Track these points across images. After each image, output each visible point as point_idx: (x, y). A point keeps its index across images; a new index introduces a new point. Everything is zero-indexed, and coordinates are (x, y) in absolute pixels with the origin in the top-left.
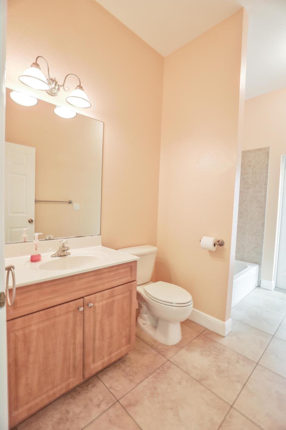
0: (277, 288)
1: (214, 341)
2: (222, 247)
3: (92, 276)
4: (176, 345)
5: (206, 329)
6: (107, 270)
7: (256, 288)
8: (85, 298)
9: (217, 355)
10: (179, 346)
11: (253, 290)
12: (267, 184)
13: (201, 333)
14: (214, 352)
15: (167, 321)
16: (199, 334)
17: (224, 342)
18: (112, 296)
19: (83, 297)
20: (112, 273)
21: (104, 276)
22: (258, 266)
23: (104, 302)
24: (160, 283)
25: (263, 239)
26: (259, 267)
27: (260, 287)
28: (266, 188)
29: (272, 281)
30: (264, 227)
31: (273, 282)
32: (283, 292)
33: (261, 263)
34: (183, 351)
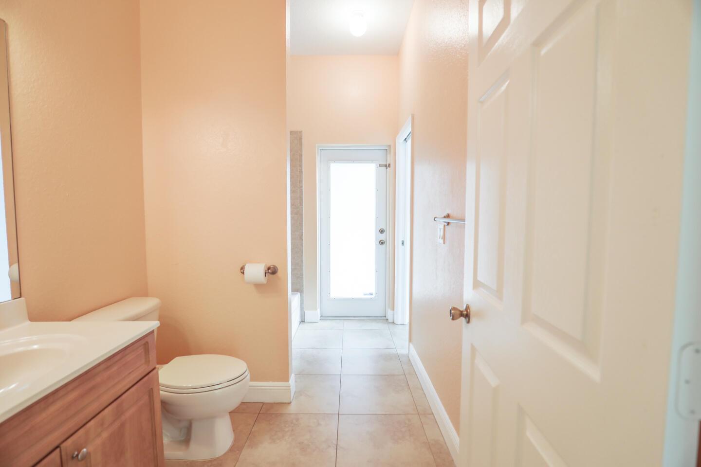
0: (323, 317)
1: (281, 415)
2: (275, 275)
3: (74, 389)
4: (231, 450)
5: (263, 404)
6: (102, 366)
7: (301, 325)
8: (63, 446)
9: (292, 430)
10: (236, 449)
11: (297, 329)
12: (302, 181)
13: (259, 413)
14: (287, 429)
15: (210, 418)
16: (256, 415)
17: (292, 409)
18: (119, 413)
19: (57, 447)
20: (115, 368)
21: (98, 379)
22: (299, 294)
23: (105, 435)
24: (178, 361)
25: (302, 256)
26: (301, 295)
27: (304, 322)
28: (302, 187)
29: (317, 310)
30: (303, 240)
31: (319, 310)
32: (330, 320)
33: (303, 289)
34: (245, 452)
